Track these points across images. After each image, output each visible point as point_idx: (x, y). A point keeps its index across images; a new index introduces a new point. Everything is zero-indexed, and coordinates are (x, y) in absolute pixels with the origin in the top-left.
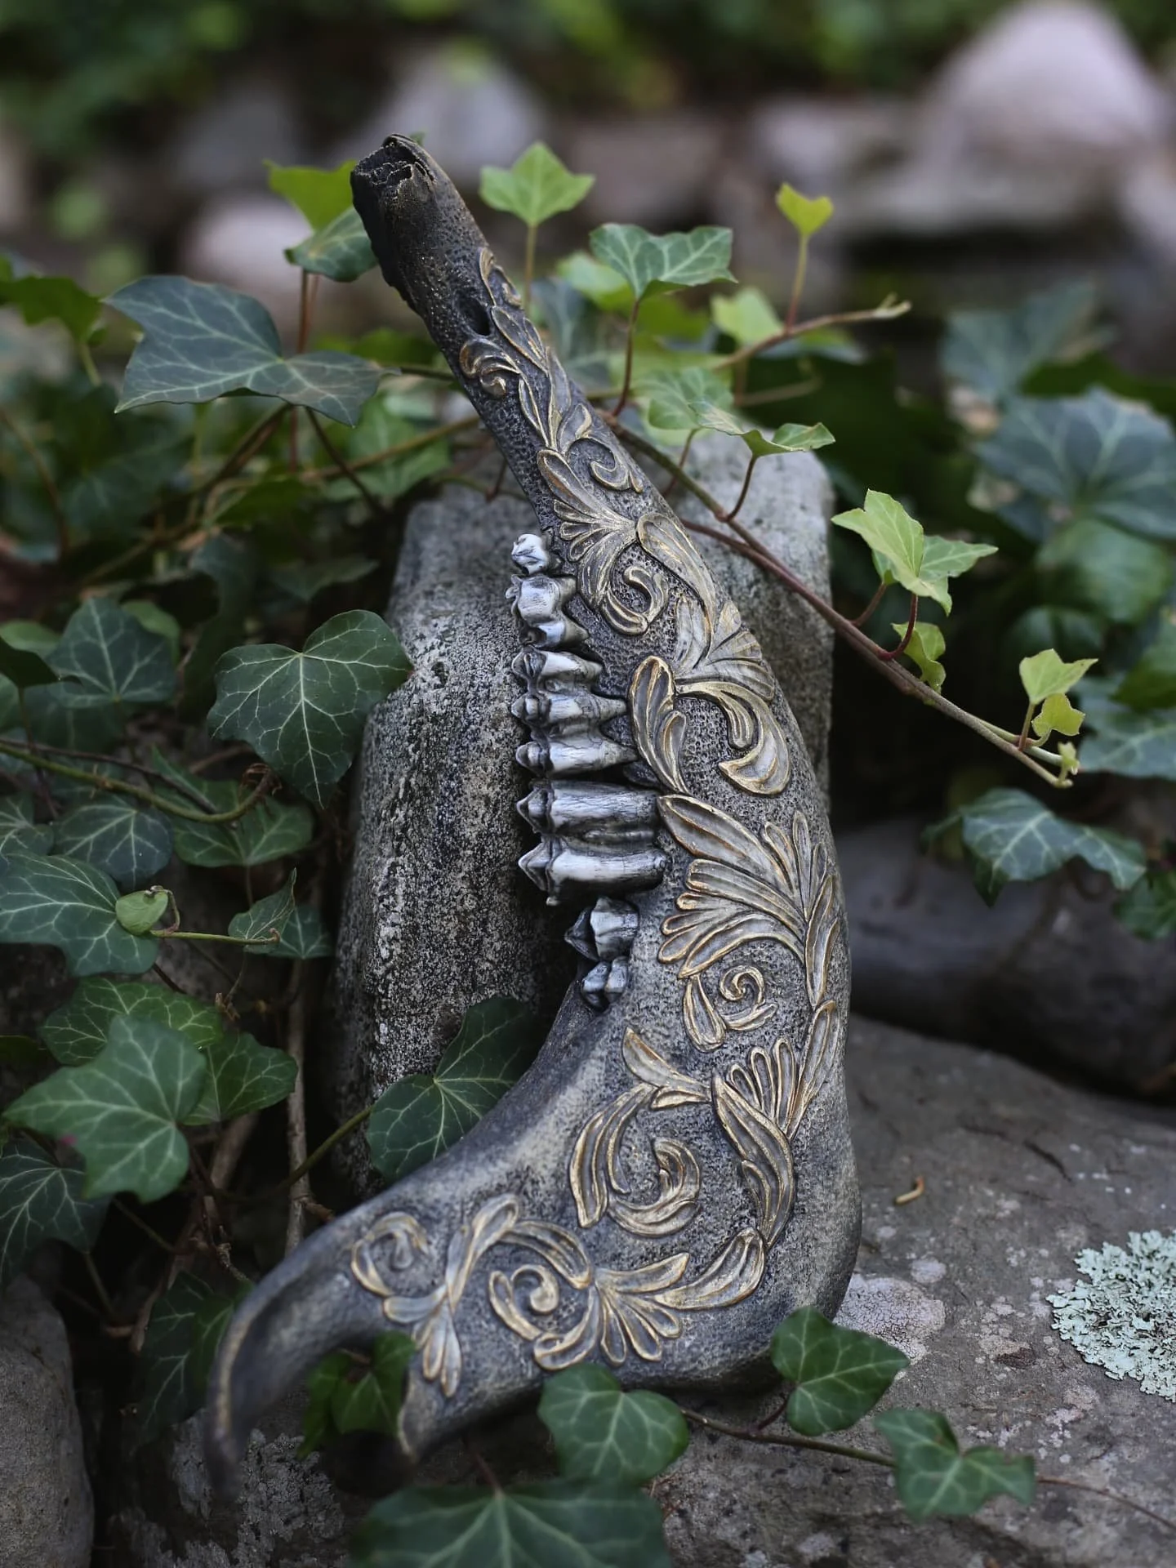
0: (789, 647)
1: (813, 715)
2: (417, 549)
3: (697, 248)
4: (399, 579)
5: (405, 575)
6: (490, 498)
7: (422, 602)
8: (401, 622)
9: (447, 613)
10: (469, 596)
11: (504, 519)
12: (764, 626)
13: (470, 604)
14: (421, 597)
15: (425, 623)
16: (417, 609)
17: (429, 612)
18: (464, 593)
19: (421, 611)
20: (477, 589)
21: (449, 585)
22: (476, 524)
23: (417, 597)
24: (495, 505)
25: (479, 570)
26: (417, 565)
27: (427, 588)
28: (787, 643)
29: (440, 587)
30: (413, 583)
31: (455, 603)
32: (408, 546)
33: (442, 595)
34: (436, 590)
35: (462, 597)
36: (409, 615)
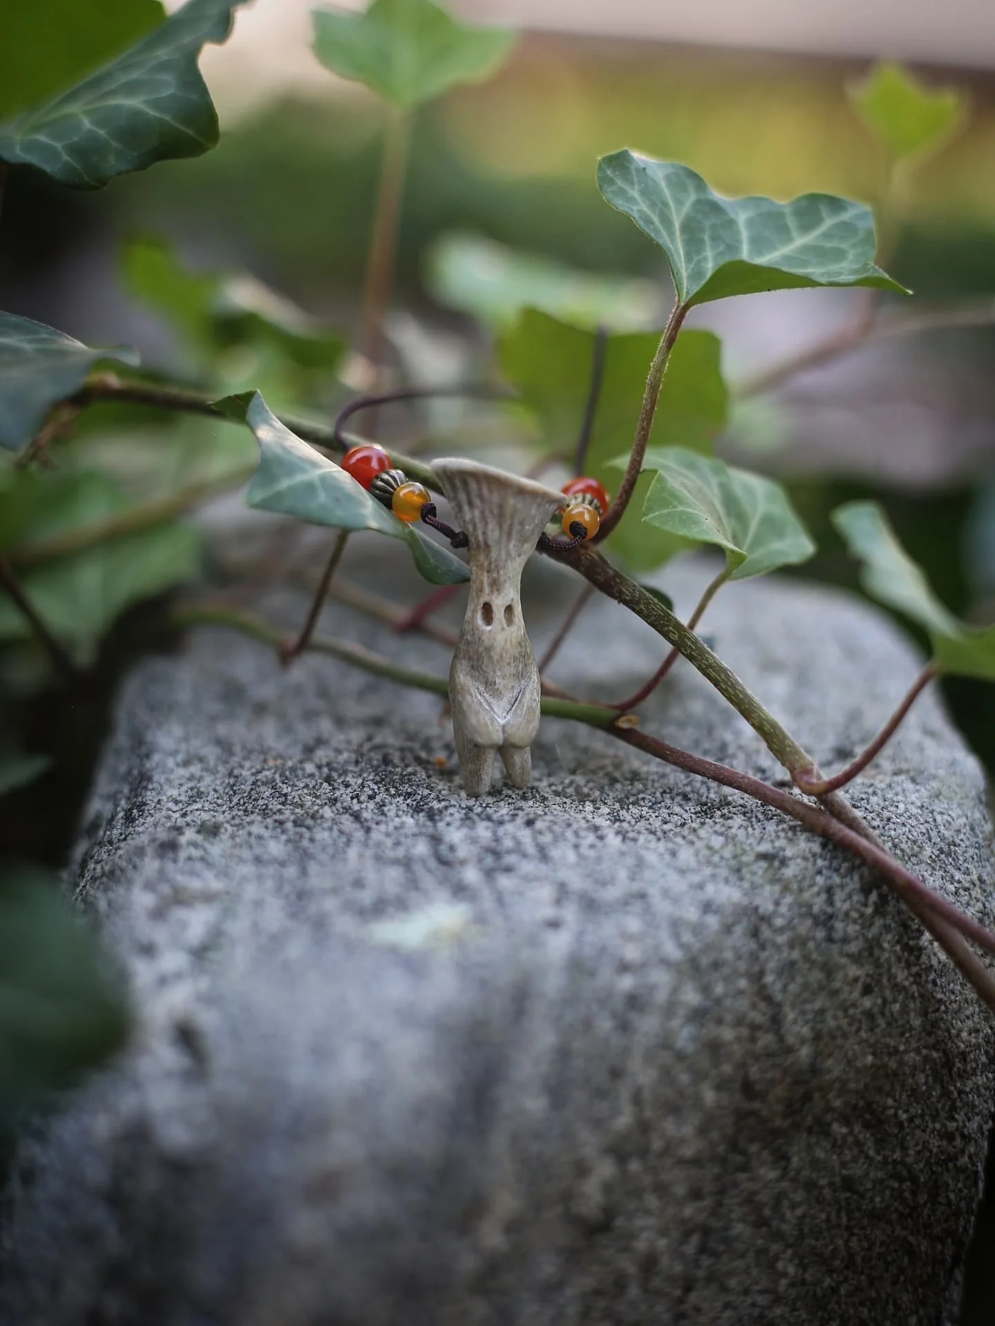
0: (935, 1024)
1: (963, 1170)
2: (141, 747)
3: (805, 228)
4: (97, 806)
5: (113, 798)
6: (286, 657)
7: (150, 865)
8: (102, 905)
9: (208, 897)
10: (258, 860)
11: (318, 704)
12: (891, 977)
13: (260, 878)
14: (149, 851)
15: (158, 914)
16: (139, 881)
17: (165, 889)
18: (246, 854)
19: (149, 886)
20: (276, 848)
21: (212, 831)
22: (260, 709)
23: (140, 851)
24: (300, 672)
25: (275, 805)
26: (141, 781)
27: (162, 835)
28: (932, 1016)
29: (190, 835)
30: (129, 819)
31: (224, 873)
32: (121, 739)
33: (195, 853)
34: (183, 840)
35: (241, 860)
36: (121, 890)
